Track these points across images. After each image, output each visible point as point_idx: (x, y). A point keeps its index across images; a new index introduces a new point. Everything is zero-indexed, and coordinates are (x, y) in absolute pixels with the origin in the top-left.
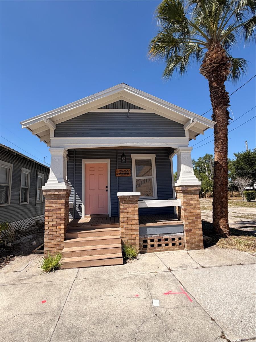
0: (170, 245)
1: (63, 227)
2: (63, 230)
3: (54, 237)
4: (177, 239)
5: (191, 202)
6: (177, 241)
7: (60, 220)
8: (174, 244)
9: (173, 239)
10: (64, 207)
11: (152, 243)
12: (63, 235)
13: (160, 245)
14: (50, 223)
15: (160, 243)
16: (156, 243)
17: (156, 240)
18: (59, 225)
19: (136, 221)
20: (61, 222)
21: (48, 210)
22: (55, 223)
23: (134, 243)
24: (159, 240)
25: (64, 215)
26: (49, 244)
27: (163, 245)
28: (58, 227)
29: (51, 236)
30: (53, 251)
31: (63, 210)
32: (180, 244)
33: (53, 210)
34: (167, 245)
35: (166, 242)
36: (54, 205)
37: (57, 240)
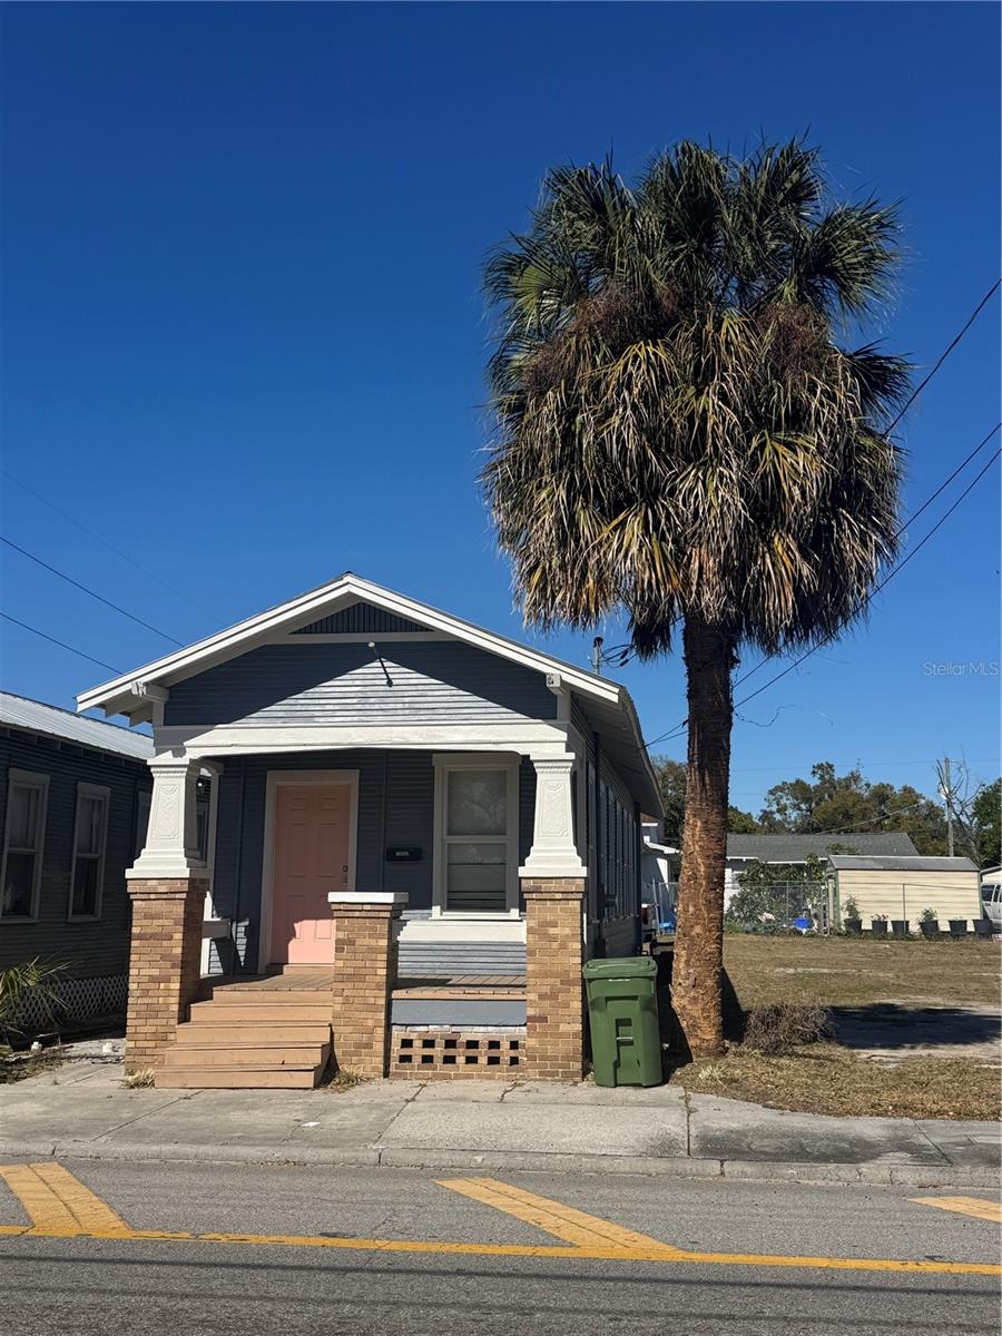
0: (483, 1060)
1: (177, 986)
2: (177, 993)
3: (152, 1012)
4: (505, 1045)
5: (552, 931)
6: (505, 1052)
7: (169, 964)
8: (493, 1061)
9: (494, 1045)
10: (181, 929)
11: (428, 1052)
12: (175, 1008)
13: (449, 1060)
14: (143, 972)
15: (451, 1052)
16: (438, 1051)
17: (440, 1043)
18: (167, 980)
19: (377, 979)
20: (172, 971)
21: (140, 937)
22: (155, 972)
23: (369, 1046)
24: (450, 1044)
25: (178, 951)
26: (139, 1029)
27: (461, 1060)
28: (162, 986)
29: (143, 1008)
30: (148, 1051)
31: (179, 936)
32: (514, 1061)
33: (153, 936)
34: (471, 1060)
35: (472, 1052)
36: (156, 922)
37: (158, 1022)
